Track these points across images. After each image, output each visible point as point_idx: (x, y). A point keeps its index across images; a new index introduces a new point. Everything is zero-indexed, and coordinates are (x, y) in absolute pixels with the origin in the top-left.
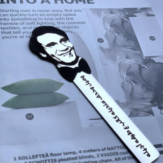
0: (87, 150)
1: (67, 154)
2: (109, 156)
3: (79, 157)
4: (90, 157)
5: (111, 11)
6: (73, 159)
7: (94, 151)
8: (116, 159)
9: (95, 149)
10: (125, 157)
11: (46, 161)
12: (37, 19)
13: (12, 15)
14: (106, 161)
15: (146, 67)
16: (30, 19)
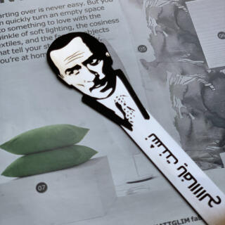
12: (47, 23)
13: (9, 22)
15: (212, 87)
16: (36, 25)
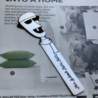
0: (42, 96)
1: (29, 97)
5: (72, 8)
9: (46, 95)
13: (12, 9)
16: (22, 12)
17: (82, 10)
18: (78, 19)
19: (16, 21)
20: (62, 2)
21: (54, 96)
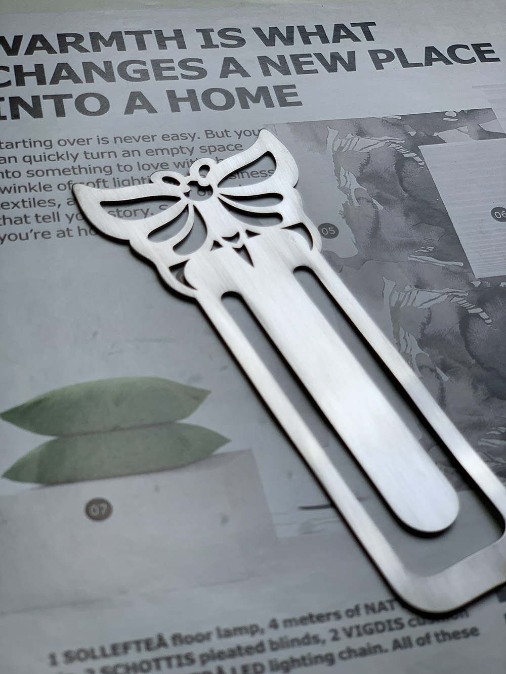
0: (298, 616)
1: (228, 634)
2: (371, 632)
3: (272, 643)
4: (308, 640)
5: (360, 129)
6: (249, 650)
7: (320, 618)
8: (396, 645)
9: (323, 611)
10: (428, 636)
11: (157, 661)
12: (115, 168)
13: (31, 159)
14: (364, 652)
15: (484, 315)
16: (90, 170)
17: (413, 133)
18: (401, 180)
19: (63, 217)
20: (300, 103)
21: (370, 608)
